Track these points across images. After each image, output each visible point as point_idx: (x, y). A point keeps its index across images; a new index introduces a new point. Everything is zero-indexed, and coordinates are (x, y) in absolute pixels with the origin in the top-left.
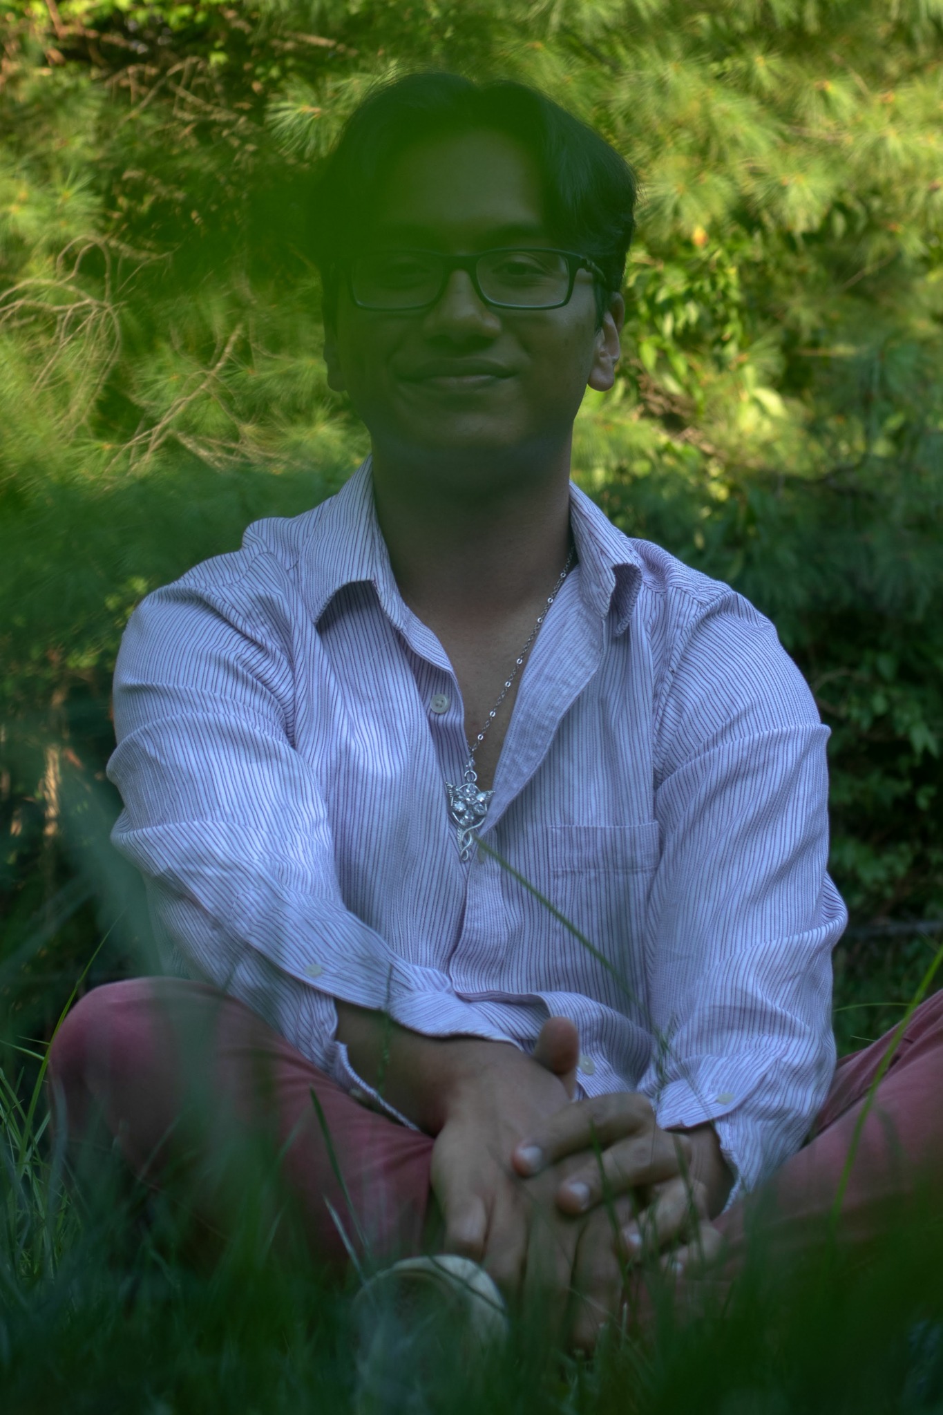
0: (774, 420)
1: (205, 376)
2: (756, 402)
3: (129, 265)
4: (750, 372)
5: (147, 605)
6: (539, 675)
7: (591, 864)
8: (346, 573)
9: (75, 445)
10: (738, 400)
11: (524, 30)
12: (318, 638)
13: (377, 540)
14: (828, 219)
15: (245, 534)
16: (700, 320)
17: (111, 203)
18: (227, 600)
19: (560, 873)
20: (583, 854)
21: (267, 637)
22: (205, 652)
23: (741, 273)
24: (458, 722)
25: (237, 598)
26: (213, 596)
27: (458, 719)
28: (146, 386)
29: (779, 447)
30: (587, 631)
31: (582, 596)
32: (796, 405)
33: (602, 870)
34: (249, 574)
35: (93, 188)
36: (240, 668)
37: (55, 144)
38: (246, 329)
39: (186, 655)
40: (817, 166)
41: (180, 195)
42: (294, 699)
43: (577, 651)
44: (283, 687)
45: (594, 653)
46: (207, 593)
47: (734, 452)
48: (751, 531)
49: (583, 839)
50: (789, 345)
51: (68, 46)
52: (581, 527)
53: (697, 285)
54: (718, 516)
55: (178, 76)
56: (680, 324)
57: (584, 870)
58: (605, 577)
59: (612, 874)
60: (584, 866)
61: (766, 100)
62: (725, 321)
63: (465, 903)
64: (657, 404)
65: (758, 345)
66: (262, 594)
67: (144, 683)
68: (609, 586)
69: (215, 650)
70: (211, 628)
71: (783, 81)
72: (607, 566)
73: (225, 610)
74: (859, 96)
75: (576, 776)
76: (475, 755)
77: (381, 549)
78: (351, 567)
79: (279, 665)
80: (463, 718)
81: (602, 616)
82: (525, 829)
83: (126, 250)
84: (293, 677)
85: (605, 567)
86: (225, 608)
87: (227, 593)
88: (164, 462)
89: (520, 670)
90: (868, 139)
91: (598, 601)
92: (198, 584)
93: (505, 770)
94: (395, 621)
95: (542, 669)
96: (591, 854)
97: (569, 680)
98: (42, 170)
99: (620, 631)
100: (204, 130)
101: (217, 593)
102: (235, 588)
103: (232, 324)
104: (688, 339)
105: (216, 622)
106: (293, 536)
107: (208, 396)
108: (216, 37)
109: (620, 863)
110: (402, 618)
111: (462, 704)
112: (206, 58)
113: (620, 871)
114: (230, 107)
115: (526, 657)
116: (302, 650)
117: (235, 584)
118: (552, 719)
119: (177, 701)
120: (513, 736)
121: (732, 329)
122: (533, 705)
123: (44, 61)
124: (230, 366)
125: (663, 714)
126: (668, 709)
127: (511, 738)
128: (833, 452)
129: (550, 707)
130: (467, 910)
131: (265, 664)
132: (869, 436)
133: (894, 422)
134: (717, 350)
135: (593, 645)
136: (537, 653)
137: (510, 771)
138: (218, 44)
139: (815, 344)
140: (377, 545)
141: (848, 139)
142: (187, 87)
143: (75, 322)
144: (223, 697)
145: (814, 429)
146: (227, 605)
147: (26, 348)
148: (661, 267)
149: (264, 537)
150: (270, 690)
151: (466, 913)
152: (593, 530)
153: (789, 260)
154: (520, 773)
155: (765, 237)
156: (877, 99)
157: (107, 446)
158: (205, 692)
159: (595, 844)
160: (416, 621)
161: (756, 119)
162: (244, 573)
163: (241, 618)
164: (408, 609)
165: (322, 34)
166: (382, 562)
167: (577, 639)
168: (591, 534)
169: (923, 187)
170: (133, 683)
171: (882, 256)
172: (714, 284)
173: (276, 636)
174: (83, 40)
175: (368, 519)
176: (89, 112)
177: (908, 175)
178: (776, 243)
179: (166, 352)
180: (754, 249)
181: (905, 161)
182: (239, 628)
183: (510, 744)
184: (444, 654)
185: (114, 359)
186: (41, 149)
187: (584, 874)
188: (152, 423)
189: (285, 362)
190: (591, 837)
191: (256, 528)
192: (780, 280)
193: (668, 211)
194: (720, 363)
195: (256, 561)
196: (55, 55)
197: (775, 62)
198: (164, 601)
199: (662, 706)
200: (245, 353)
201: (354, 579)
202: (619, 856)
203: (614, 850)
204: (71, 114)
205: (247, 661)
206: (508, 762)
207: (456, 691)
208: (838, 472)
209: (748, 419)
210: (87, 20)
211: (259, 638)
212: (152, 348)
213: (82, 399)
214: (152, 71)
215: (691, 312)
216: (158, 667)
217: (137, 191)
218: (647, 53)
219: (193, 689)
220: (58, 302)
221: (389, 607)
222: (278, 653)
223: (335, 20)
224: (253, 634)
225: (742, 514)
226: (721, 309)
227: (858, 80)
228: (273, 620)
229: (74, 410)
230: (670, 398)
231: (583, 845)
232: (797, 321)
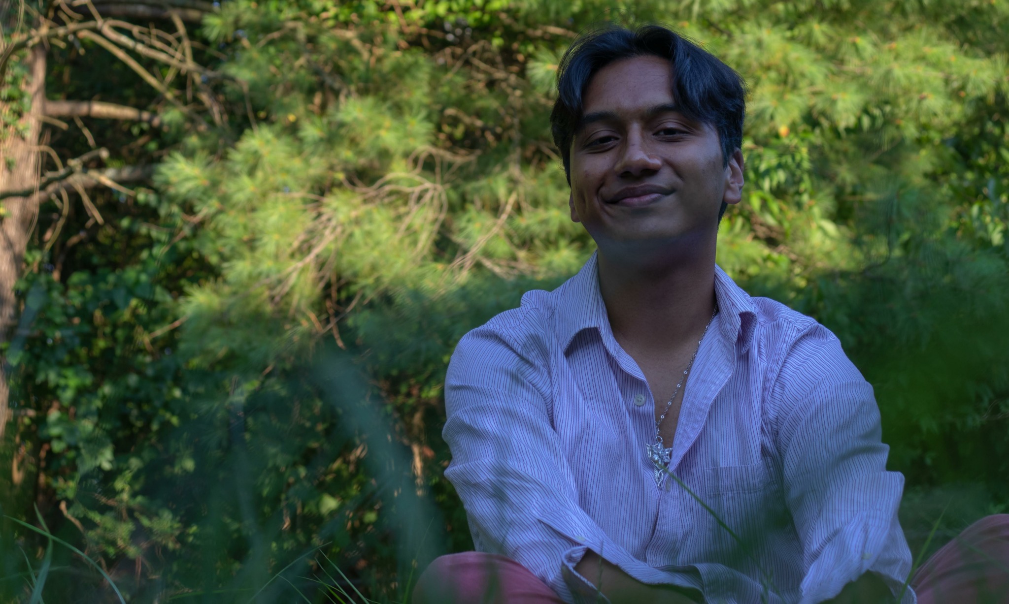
0: (832, 238)
1: (495, 224)
2: (821, 228)
3: (450, 165)
4: (816, 211)
5: (465, 340)
6: (697, 379)
7: (729, 489)
8: (582, 323)
9: (421, 266)
10: (810, 227)
11: (676, 16)
12: (565, 358)
13: (600, 303)
14: (859, 120)
15: (522, 298)
16: (787, 181)
17: (439, 129)
18: (512, 336)
19: (712, 496)
20: (725, 483)
21: (536, 359)
22: (499, 367)
23: (810, 152)
24: (651, 410)
25: (518, 335)
26: (504, 334)
27: (651, 408)
28: (461, 230)
29: (836, 254)
30: (724, 351)
31: (721, 331)
32: (844, 229)
33: (735, 492)
34: (525, 321)
35: (428, 118)
36: (519, 375)
37: (405, 96)
38: (518, 195)
39: (488, 368)
40: (853, 87)
41: (479, 123)
42: (552, 394)
43: (719, 364)
44: (544, 388)
45: (730, 364)
46: (500, 332)
47: (810, 258)
48: (821, 305)
49: (724, 475)
50: (839, 195)
51: (410, 38)
52: (721, 290)
53: (784, 160)
54: (801, 297)
55: (474, 54)
56: (775, 183)
57: (725, 493)
58: (735, 320)
59: (741, 494)
60: (725, 490)
61: (820, 49)
62: (801, 180)
63: (658, 515)
64: (761, 231)
65: (821, 195)
66: (533, 332)
67: (464, 384)
68: (737, 325)
69: (505, 365)
70: (503, 352)
71: (831, 39)
72: (736, 313)
73: (511, 342)
74: (875, 45)
75: (720, 439)
76: (660, 427)
77: (602, 308)
78: (585, 319)
79: (542, 374)
80: (654, 407)
81: (733, 342)
82: (692, 471)
83: (448, 156)
84: (551, 381)
85: (735, 314)
86: (511, 341)
87: (512, 332)
88: (475, 276)
89: (686, 377)
90: (882, 70)
91: (731, 334)
92: (495, 327)
93: (680, 436)
94: (611, 352)
95: (699, 376)
96: (729, 483)
97: (715, 381)
98: (398, 110)
99: (744, 351)
100: (491, 84)
101: (506, 333)
102: (516, 330)
103: (510, 192)
104: (779, 192)
105: (506, 350)
106: (549, 300)
107: (497, 235)
108: (496, 29)
109: (746, 487)
110: (615, 350)
111: (653, 399)
112: (490, 42)
113: (746, 492)
114: (506, 69)
115: (689, 370)
116: (556, 367)
117: (517, 327)
118: (706, 405)
119: (483, 395)
120: (684, 416)
121: (806, 185)
122: (695, 397)
123: (397, 48)
124: (510, 217)
125: (773, 391)
126: (776, 389)
127: (683, 418)
128: (868, 256)
129: (705, 398)
130: (658, 519)
131: (534, 375)
132: (890, 245)
133: (905, 236)
134: (797, 198)
135: (728, 360)
136: (696, 366)
137: (683, 437)
138: (498, 33)
139: (854, 193)
140: (600, 306)
141: (869, 71)
142: (481, 59)
143: (420, 198)
144: (510, 393)
145: (856, 242)
146: (512, 339)
147: (392, 213)
148: (761, 150)
149: (533, 300)
150: (537, 389)
151: (658, 520)
152: (727, 292)
153: (838, 144)
154: (689, 438)
155: (822, 131)
156: (886, 46)
157: (439, 267)
158: (500, 390)
159: (731, 477)
160: (623, 352)
161: (815, 61)
162: (522, 320)
163: (520, 347)
164: (618, 345)
165: (558, 24)
166: (603, 316)
167: (719, 356)
168: (726, 294)
169: (916, 97)
170: (457, 385)
171: (893, 140)
172: (793, 158)
173: (541, 357)
174: (420, 36)
175: (595, 290)
176: (423, 74)
177: (906, 92)
178: (829, 134)
179: (472, 210)
180: (816, 137)
181: (904, 82)
182: (519, 353)
183: (682, 421)
184: (640, 370)
185: (442, 216)
186: (397, 98)
187: (725, 495)
188: (465, 252)
189: (541, 214)
190: (728, 472)
191: (529, 295)
192: (832, 156)
193: (767, 117)
194: (799, 206)
195: (529, 313)
196: (403, 44)
197: (825, 27)
198: (475, 337)
199: (772, 386)
200: (518, 209)
201: (587, 326)
202: (745, 483)
203: (742, 479)
204: (414, 77)
205: (524, 372)
206: (681, 432)
207: (648, 392)
208: (870, 268)
209: (816, 238)
210: (421, 23)
211: (530, 359)
212: (463, 209)
213: (425, 240)
214: (459, 51)
215: (781, 176)
216: (471, 376)
217: (455, 122)
218: (748, 26)
219: (492, 388)
220: (411, 186)
221: (608, 343)
222: (541, 368)
223: (565, 17)
224: (527, 356)
225: (815, 294)
226: (798, 173)
227: (874, 37)
228: (539, 348)
229: (420, 245)
230: (770, 228)
231: (724, 478)
232: (844, 180)
